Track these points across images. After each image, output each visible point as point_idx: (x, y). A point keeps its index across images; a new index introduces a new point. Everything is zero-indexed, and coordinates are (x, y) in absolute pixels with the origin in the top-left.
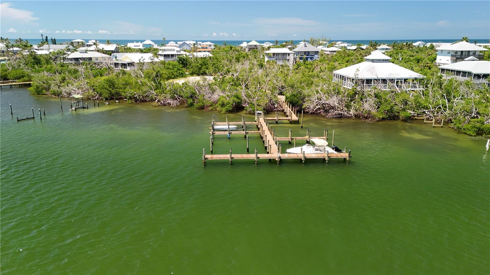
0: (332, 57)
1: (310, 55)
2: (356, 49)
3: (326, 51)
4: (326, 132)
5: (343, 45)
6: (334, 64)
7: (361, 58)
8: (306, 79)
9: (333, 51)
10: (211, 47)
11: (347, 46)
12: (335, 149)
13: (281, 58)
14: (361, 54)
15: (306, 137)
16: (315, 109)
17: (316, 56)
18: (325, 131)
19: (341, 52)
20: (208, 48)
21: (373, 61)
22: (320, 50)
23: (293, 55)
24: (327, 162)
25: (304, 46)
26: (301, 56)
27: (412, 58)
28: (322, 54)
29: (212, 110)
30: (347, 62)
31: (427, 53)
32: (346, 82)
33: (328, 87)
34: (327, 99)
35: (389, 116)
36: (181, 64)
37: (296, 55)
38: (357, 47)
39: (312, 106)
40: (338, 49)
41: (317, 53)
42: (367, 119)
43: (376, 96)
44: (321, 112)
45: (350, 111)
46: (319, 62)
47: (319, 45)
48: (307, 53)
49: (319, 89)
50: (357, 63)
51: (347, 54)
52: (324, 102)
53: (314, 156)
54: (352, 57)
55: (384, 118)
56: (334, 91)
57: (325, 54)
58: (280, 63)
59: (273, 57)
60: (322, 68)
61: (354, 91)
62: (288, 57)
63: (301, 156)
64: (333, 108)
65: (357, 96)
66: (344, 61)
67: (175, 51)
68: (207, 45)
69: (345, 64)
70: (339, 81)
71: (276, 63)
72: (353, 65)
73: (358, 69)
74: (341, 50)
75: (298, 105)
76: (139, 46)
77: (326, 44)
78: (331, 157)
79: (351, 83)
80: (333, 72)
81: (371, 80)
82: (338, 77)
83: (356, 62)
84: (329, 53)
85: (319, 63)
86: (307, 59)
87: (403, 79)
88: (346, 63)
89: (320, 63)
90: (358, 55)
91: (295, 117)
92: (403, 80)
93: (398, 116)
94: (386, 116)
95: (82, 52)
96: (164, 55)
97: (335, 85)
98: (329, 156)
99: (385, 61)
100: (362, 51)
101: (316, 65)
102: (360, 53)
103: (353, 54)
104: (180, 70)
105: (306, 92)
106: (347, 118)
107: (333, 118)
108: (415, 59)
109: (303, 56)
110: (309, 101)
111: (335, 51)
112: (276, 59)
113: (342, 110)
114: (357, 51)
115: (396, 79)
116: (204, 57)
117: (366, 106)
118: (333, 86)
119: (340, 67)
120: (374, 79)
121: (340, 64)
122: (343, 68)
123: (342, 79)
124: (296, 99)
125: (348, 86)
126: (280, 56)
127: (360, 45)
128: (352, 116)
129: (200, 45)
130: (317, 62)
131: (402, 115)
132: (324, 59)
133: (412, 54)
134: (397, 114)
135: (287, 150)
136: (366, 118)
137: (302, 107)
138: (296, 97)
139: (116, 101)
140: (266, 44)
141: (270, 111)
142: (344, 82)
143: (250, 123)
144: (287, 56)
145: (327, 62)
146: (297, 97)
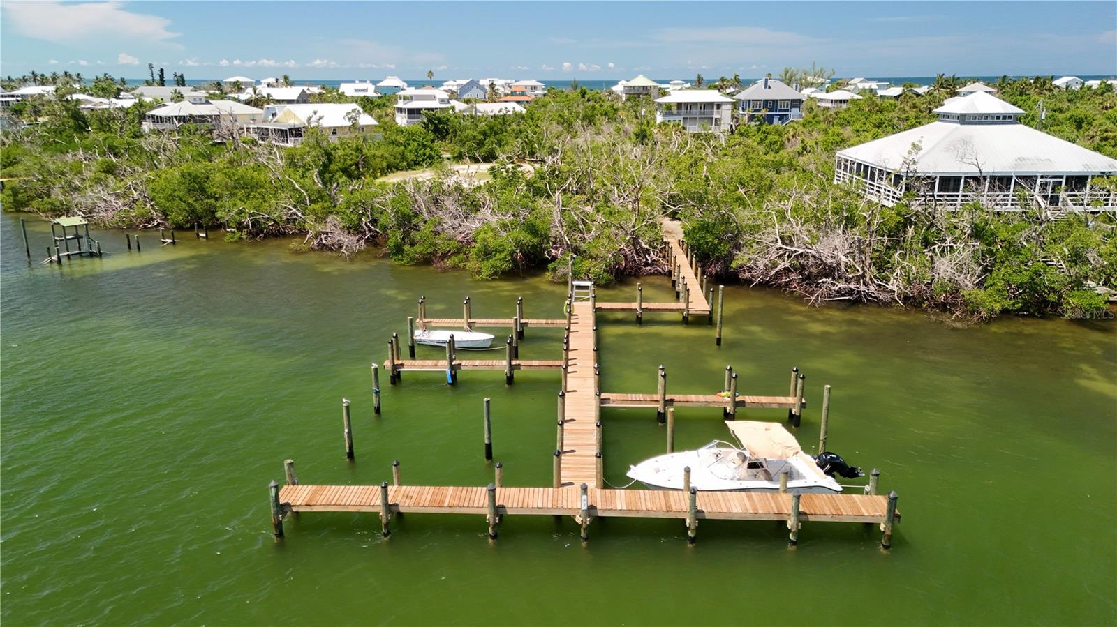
0: (836, 114)
1: (779, 108)
2: (899, 96)
3: (821, 100)
4: (800, 381)
5: (867, 85)
6: (841, 131)
7: (917, 117)
8: (753, 173)
9: (841, 101)
10: (537, 92)
11: (876, 87)
12: (828, 467)
13: (698, 116)
14: (914, 106)
15: (723, 394)
16: (773, 272)
17: (795, 111)
18: (793, 374)
19: (862, 101)
20: (528, 92)
21: (963, 119)
22: (806, 96)
23: (729, 107)
24: (791, 537)
25: (763, 87)
26: (755, 111)
27: (1061, 116)
28: (812, 109)
29: (455, 267)
30: (879, 126)
31: (1100, 103)
32: (875, 184)
33: (817, 202)
34: (815, 240)
35: (1025, 303)
36: (432, 131)
37: (743, 108)
38: (904, 90)
39: (761, 263)
40: (852, 94)
41: (796, 103)
42: (948, 314)
43: (978, 233)
44: (791, 280)
45: (886, 280)
46: (801, 127)
47: (806, 87)
48: (772, 104)
49: (789, 205)
50: (905, 130)
51: (876, 106)
52: (800, 251)
53: (737, 508)
54: (891, 115)
55: (1007, 309)
56: (837, 213)
57: (819, 107)
58: (693, 128)
59: (678, 114)
60: (806, 143)
61: (901, 216)
62: (718, 113)
63: (680, 506)
64: (829, 271)
65: (911, 231)
66: (868, 125)
67: (437, 101)
68: (526, 88)
69: (872, 133)
70: (854, 180)
71: (684, 128)
72: (894, 133)
73: (916, 143)
74: (860, 97)
75: (718, 259)
76: (367, 90)
77: (822, 84)
78: (811, 519)
79: (892, 189)
80: (837, 155)
81: (958, 179)
82: (851, 169)
83: (902, 127)
84: (829, 105)
85: (801, 129)
86: (770, 119)
87: (1062, 177)
88: (875, 130)
89: (804, 130)
90: (907, 109)
91: (699, 303)
92: (1064, 181)
93: (1057, 305)
94: (1014, 305)
95: (198, 101)
96: (409, 110)
97: (838, 193)
98: (801, 509)
99: (1001, 120)
100: (917, 100)
101: (792, 133)
102: (914, 104)
103: (893, 107)
104: (425, 147)
105: (744, 216)
106: (877, 305)
107: (829, 305)
108: (1069, 119)
109: (759, 111)
110: (755, 246)
111: (845, 101)
112: (684, 118)
113: (863, 276)
114: (905, 97)
115: (1039, 175)
116: (501, 113)
117: (944, 267)
118: (835, 199)
119: (857, 139)
120: (966, 178)
121: (858, 131)
122: (868, 141)
123: (862, 174)
124: (710, 238)
125: (884, 197)
126: (696, 112)
127: (911, 86)
128: (893, 299)
129: (510, 87)
130: (796, 125)
131: (1073, 301)
132: (813, 119)
133: (1060, 105)
134: (1053, 297)
135: (629, 469)
136: (944, 307)
137: (731, 263)
138: (711, 233)
139: (201, 235)
140: (674, 84)
141: (630, 275)
142: (868, 185)
143: (544, 321)
144: (715, 110)
145: (824, 126)
146: (715, 232)
